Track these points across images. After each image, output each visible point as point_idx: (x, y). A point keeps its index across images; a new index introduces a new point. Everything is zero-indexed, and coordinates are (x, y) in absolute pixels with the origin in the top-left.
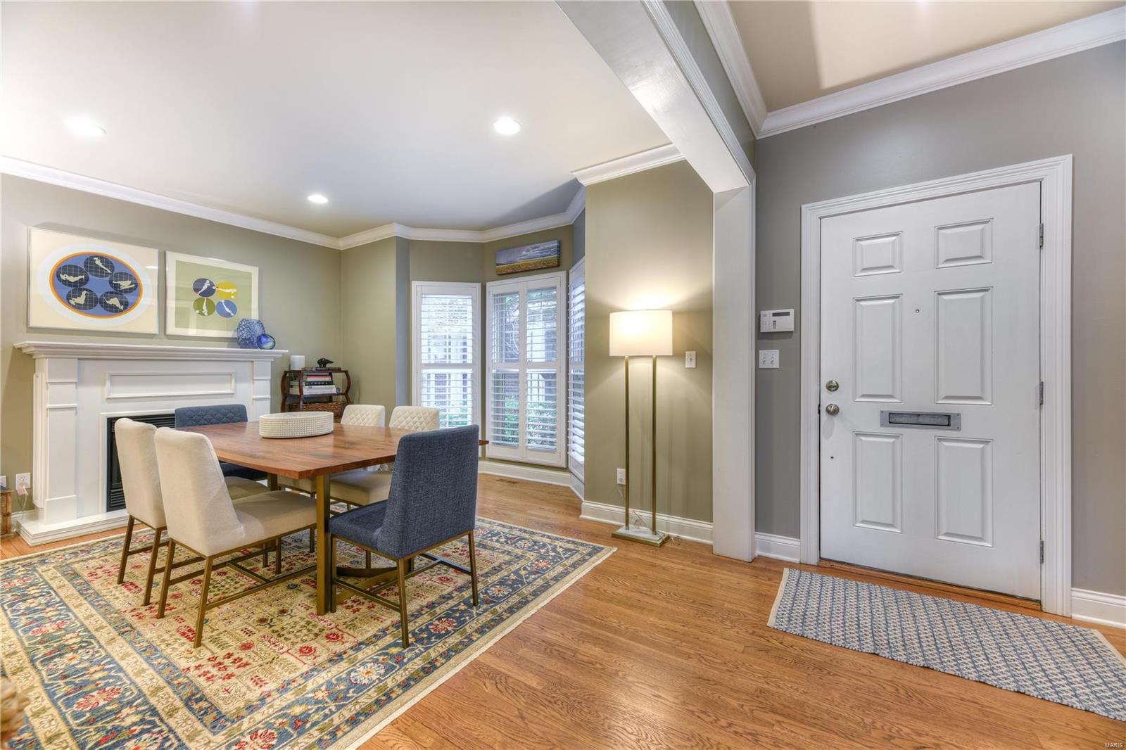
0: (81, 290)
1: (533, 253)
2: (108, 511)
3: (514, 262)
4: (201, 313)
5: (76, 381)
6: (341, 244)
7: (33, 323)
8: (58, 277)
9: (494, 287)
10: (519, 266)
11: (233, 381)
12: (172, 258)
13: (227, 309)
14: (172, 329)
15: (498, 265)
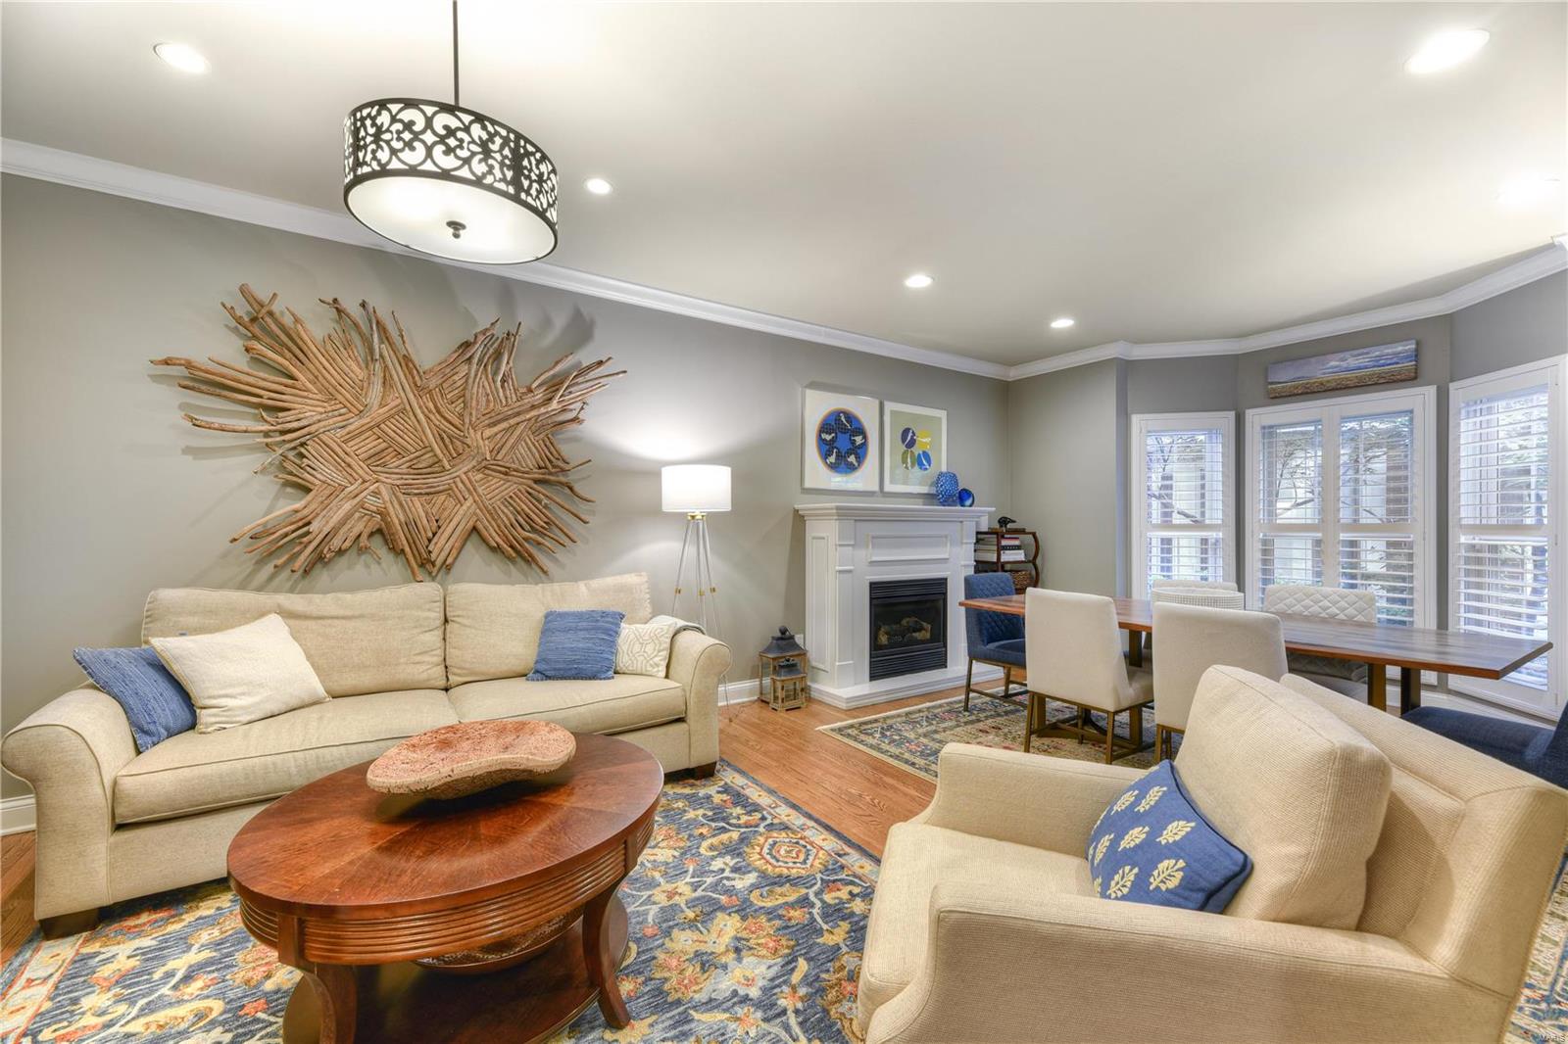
0: (833, 448)
1: (1362, 361)
2: (871, 680)
3: (1310, 378)
4: (907, 468)
5: (852, 543)
6: (1014, 374)
7: (808, 484)
8: (820, 436)
9: (1258, 418)
10: (1322, 384)
11: (949, 544)
12: (889, 406)
13: (923, 460)
14: (888, 487)
15: (1272, 383)
